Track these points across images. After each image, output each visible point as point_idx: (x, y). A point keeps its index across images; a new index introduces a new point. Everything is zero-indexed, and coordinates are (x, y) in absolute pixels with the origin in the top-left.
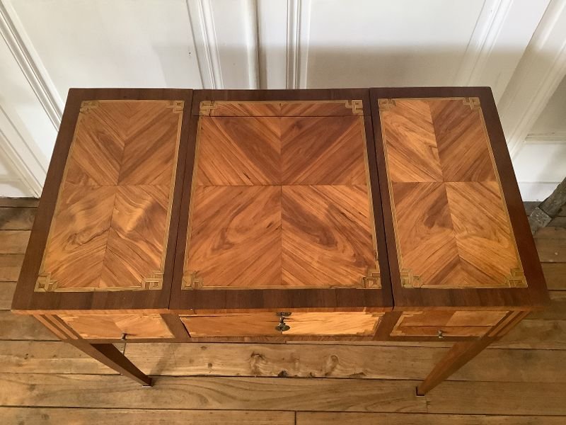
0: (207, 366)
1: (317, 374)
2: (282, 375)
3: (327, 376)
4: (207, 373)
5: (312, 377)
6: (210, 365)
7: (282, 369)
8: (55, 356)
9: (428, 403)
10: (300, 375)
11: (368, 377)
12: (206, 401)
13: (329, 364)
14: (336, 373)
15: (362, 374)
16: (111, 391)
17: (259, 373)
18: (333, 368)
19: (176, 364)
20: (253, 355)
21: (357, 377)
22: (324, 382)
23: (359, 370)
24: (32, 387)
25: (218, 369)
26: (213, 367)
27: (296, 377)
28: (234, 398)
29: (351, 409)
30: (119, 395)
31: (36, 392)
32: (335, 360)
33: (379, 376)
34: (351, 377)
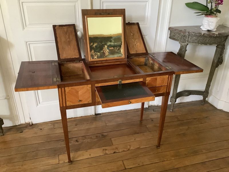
0: (89, 155)
1: (125, 150)
2: (114, 153)
4: (90, 157)
6: (90, 155)
7: (114, 151)
8: (33, 163)
9: (162, 150)
11: (141, 147)
12: (92, 164)
13: (129, 147)
14: (131, 148)
16: (57, 168)
17: (107, 153)
18: (130, 148)
19: (78, 157)
20: (103, 150)
21: (139, 148)
22: (128, 151)
23: (138, 147)
25: (92, 156)
26: (91, 155)
27: (119, 152)
29: (139, 156)
32: (130, 146)
33: (145, 147)
34: (136, 149)
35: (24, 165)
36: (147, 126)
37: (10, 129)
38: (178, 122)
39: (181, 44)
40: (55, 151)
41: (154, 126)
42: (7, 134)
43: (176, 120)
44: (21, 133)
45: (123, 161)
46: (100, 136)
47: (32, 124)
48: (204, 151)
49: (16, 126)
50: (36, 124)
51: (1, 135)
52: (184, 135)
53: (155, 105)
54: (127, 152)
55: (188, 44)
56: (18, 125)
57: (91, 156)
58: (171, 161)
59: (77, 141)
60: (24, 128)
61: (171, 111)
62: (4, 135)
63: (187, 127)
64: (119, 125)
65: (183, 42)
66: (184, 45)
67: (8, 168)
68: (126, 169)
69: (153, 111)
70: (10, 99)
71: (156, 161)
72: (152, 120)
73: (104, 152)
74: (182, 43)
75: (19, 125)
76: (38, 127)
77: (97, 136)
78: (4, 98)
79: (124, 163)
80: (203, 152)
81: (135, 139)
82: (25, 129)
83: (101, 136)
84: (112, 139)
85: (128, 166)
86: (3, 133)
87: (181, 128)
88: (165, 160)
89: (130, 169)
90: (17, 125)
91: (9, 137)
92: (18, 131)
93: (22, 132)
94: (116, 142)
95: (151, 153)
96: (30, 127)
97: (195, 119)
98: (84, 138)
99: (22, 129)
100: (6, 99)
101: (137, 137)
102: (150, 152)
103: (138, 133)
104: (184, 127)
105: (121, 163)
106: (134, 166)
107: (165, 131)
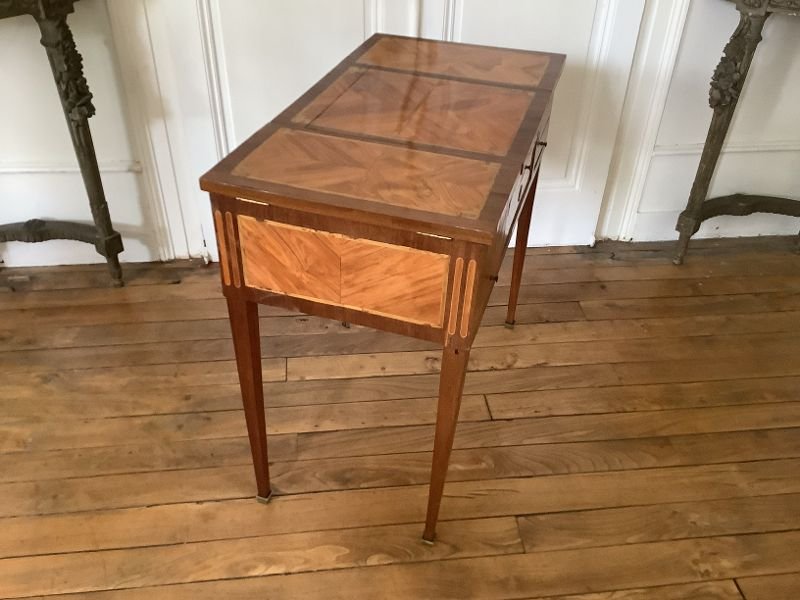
0: (379, 370)
1: (498, 367)
3: (509, 367)
4: (382, 374)
5: (492, 369)
6: (383, 369)
8: (209, 372)
10: (480, 369)
11: (552, 365)
12: (385, 394)
13: (509, 359)
14: (519, 364)
15: (545, 363)
16: (279, 394)
17: (437, 370)
18: (515, 362)
19: (346, 370)
20: (427, 359)
21: (542, 366)
22: (508, 372)
23: (542, 361)
24: (187, 398)
25: (391, 371)
26: (387, 370)
27: (478, 371)
28: (414, 390)
30: (289, 396)
31: (191, 401)
32: (515, 356)
33: (563, 364)
34: (535, 366)
35: (183, 374)
36: (582, 304)
37: (143, 269)
38: (697, 301)
39: (743, 14)
40: (277, 345)
41: (607, 305)
42: (132, 283)
43: (690, 292)
44: (175, 283)
45: (485, 396)
47: (210, 262)
48: (770, 398)
49: (161, 262)
51: (116, 286)
52: (709, 341)
53: (621, 239)
54: (505, 372)
55: (768, 14)
56: (167, 262)
57: (386, 372)
58: (650, 414)
59: (345, 325)
60: (186, 272)
61: (676, 262)
62: (122, 285)
63: (721, 318)
65: (752, 6)
66: (753, 16)
67: (134, 377)
68: (492, 420)
69: (612, 258)
70: (144, 173)
71: (597, 407)
72: (603, 287)
73: (429, 364)
74: (747, 10)
75: (170, 262)
78: (125, 168)
79: (490, 404)
80: (764, 398)
81: (533, 340)
82: (187, 276)
85: (502, 411)
86: (120, 277)
87: (700, 318)
88: (628, 409)
89: (505, 422)
90: (163, 259)
91: (138, 292)
92: (165, 278)
93: (178, 282)
96: (203, 271)
97: (756, 295)
99: (179, 273)
100: (130, 170)
101: (540, 334)
102: (580, 381)
103: (547, 322)
104: (712, 318)
105: (480, 401)
106: (520, 414)
107: (642, 322)
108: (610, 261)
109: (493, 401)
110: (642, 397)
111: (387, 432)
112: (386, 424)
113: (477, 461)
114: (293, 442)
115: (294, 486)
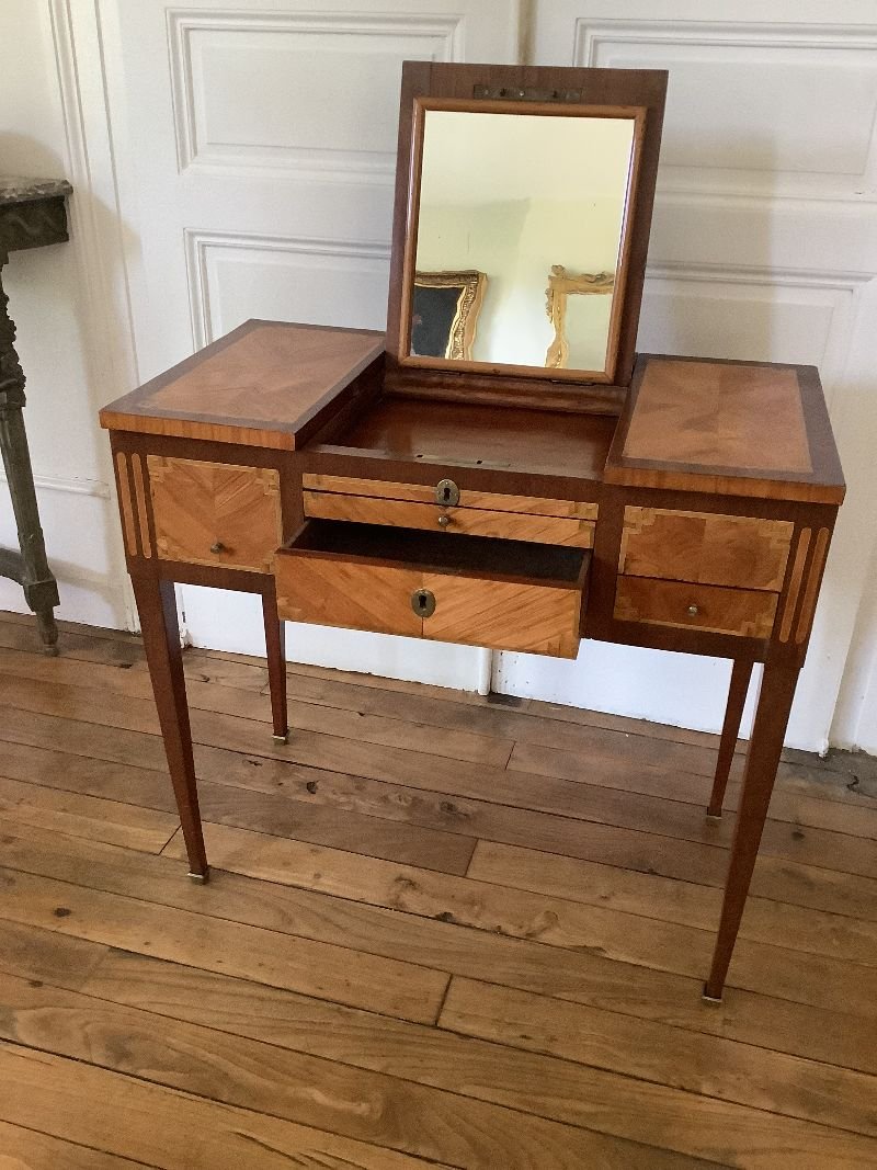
0: (309, 876)
1: (512, 930)
2: (444, 917)
3: (529, 936)
4: (308, 885)
5: (499, 932)
6: (317, 876)
7: (448, 911)
9: (726, 1022)
10: (478, 924)
11: (610, 955)
12: (290, 922)
13: (539, 921)
14: (546, 937)
15: (600, 949)
16: (133, 872)
17: (403, 905)
18: (544, 929)
19: (259, 862)
20: (400, 879)
21: (592, 952)
22: (522, 944)
23: (599, 943)
25: (327, 884)
26: (322, 879)
27: (469, 926)
28: (344, 930)
29: (564, 995)
30: (145, 881)
32: (552, 919)
33: (633, 961)
34: (576, 949)
35: (29, 803)
41: (786, 871)
42: (69, 653)
44: (122, 666)
45: (451, 978)
46: (433, 806)
47: (189, 647)
50: (205, 651)
51: (46, 654)
54: (513, 944)
57: (316, 884)
58: (743, 1111)
59: (311, 787)
62: (55, 654)
64: (575, 792)
68: (435, 1026)
69: (851, 786)
72: (798, 836)
73: (394, 892)
76: (202, 665)
77: (416, 802)
78: (89, 491)
79: (451, 995)
81: (606, 898)
83: (437, 807)
84: (482, 845)
85: (462, 1016)
86: (52, 642)
88: (705, 1091)
89: (456, 1038)
92: (115, 657)
93: (128, 667)
94: (492, 868)
95: (647, 1012)
98: (351, 785)
100: (93, 495)
101: (625, 891)
102: (644, 1003)
103: (652, 872)
105: (437, 983)
106: (492, 1033)
107: (839, 922)
108: (842, 792)
109: (460, 990)
110: (747, 1074)
111: (247, 990)
112: (253, 975)
113: (357, 1097)
114: (95, 958)
115: (43, 1034)
